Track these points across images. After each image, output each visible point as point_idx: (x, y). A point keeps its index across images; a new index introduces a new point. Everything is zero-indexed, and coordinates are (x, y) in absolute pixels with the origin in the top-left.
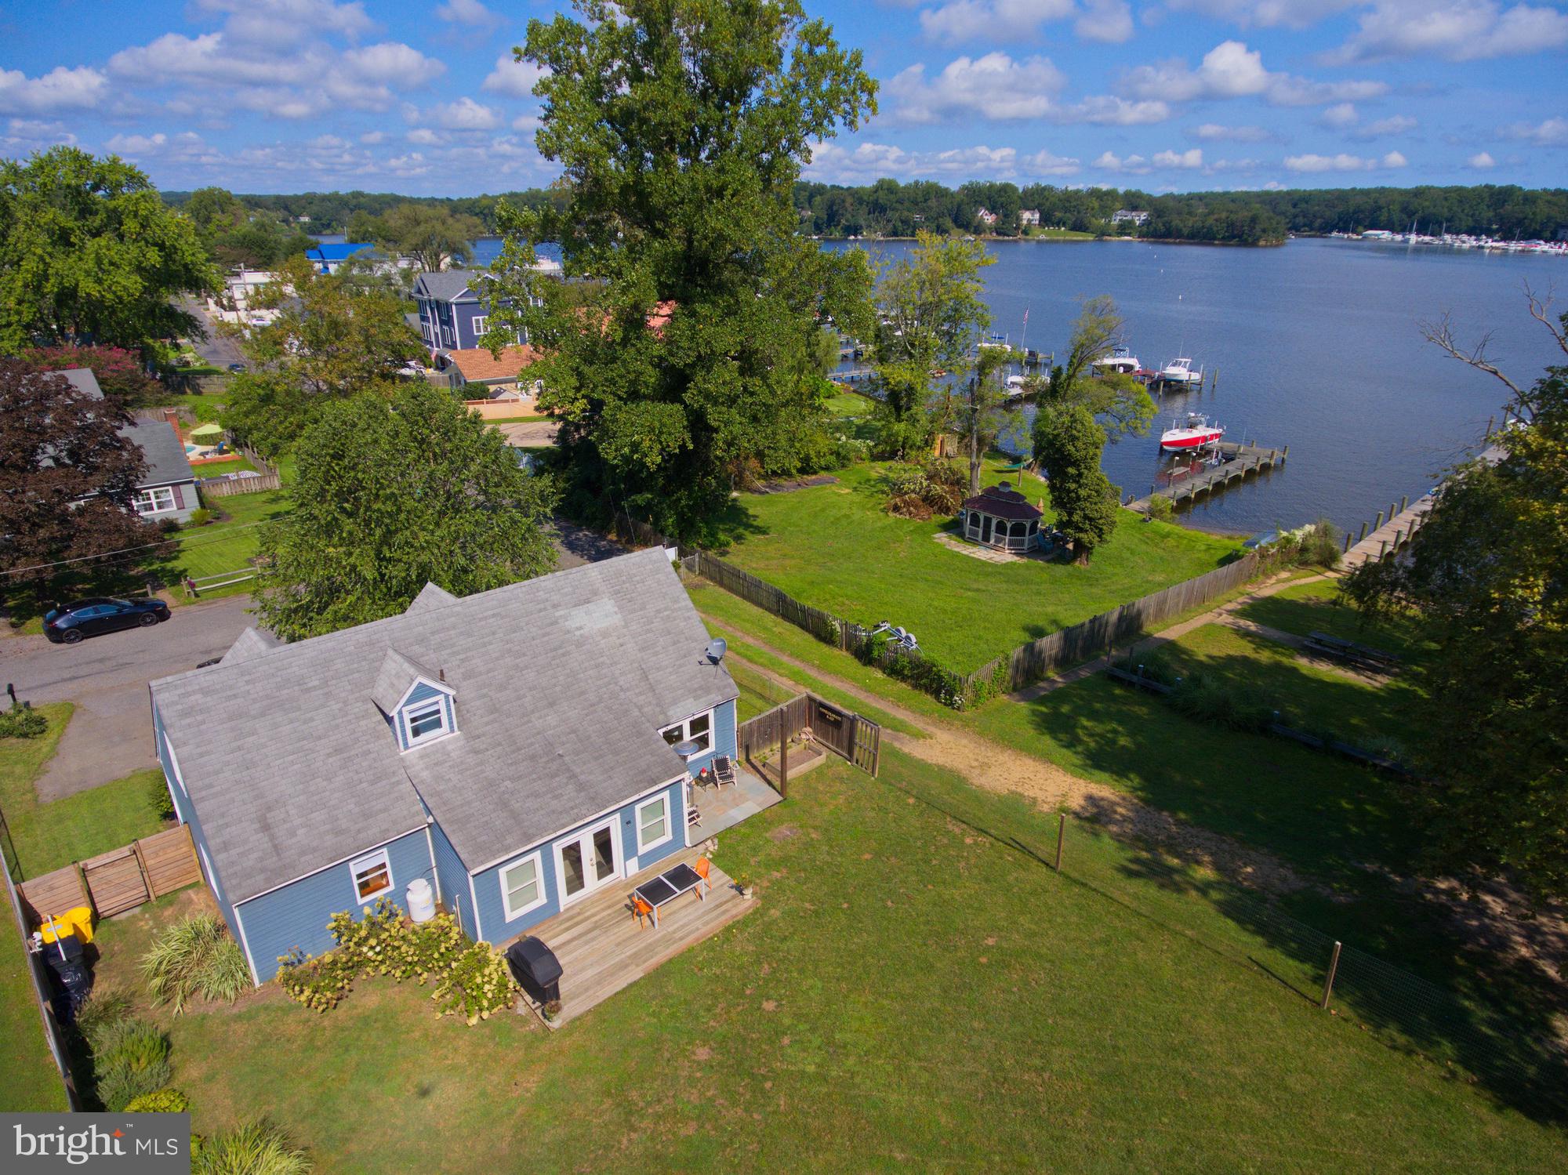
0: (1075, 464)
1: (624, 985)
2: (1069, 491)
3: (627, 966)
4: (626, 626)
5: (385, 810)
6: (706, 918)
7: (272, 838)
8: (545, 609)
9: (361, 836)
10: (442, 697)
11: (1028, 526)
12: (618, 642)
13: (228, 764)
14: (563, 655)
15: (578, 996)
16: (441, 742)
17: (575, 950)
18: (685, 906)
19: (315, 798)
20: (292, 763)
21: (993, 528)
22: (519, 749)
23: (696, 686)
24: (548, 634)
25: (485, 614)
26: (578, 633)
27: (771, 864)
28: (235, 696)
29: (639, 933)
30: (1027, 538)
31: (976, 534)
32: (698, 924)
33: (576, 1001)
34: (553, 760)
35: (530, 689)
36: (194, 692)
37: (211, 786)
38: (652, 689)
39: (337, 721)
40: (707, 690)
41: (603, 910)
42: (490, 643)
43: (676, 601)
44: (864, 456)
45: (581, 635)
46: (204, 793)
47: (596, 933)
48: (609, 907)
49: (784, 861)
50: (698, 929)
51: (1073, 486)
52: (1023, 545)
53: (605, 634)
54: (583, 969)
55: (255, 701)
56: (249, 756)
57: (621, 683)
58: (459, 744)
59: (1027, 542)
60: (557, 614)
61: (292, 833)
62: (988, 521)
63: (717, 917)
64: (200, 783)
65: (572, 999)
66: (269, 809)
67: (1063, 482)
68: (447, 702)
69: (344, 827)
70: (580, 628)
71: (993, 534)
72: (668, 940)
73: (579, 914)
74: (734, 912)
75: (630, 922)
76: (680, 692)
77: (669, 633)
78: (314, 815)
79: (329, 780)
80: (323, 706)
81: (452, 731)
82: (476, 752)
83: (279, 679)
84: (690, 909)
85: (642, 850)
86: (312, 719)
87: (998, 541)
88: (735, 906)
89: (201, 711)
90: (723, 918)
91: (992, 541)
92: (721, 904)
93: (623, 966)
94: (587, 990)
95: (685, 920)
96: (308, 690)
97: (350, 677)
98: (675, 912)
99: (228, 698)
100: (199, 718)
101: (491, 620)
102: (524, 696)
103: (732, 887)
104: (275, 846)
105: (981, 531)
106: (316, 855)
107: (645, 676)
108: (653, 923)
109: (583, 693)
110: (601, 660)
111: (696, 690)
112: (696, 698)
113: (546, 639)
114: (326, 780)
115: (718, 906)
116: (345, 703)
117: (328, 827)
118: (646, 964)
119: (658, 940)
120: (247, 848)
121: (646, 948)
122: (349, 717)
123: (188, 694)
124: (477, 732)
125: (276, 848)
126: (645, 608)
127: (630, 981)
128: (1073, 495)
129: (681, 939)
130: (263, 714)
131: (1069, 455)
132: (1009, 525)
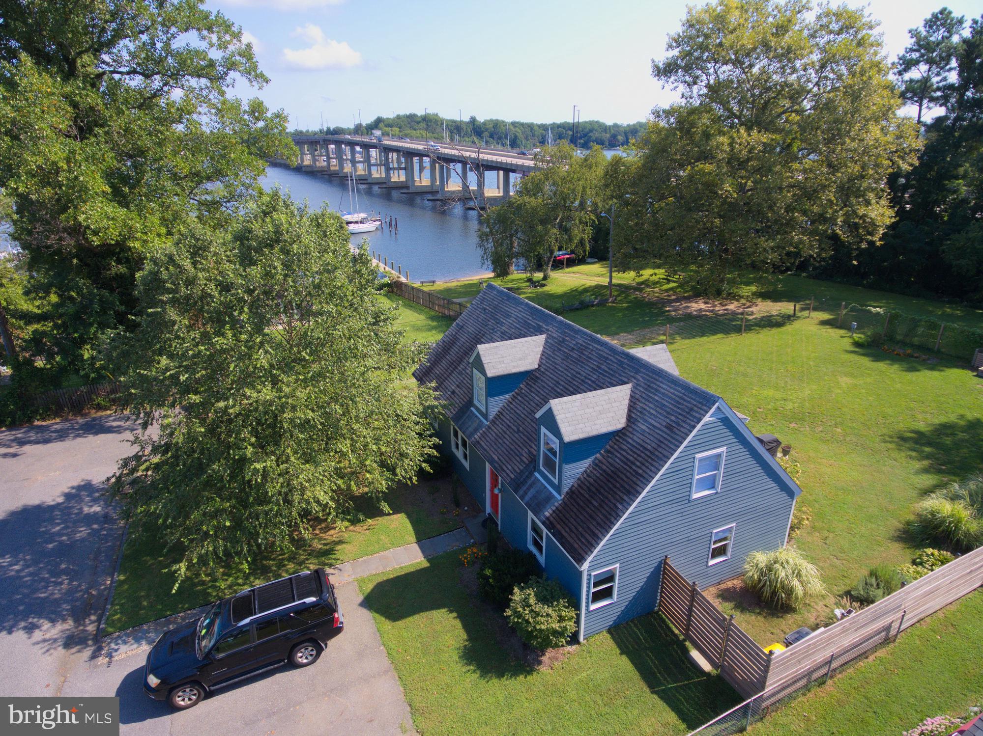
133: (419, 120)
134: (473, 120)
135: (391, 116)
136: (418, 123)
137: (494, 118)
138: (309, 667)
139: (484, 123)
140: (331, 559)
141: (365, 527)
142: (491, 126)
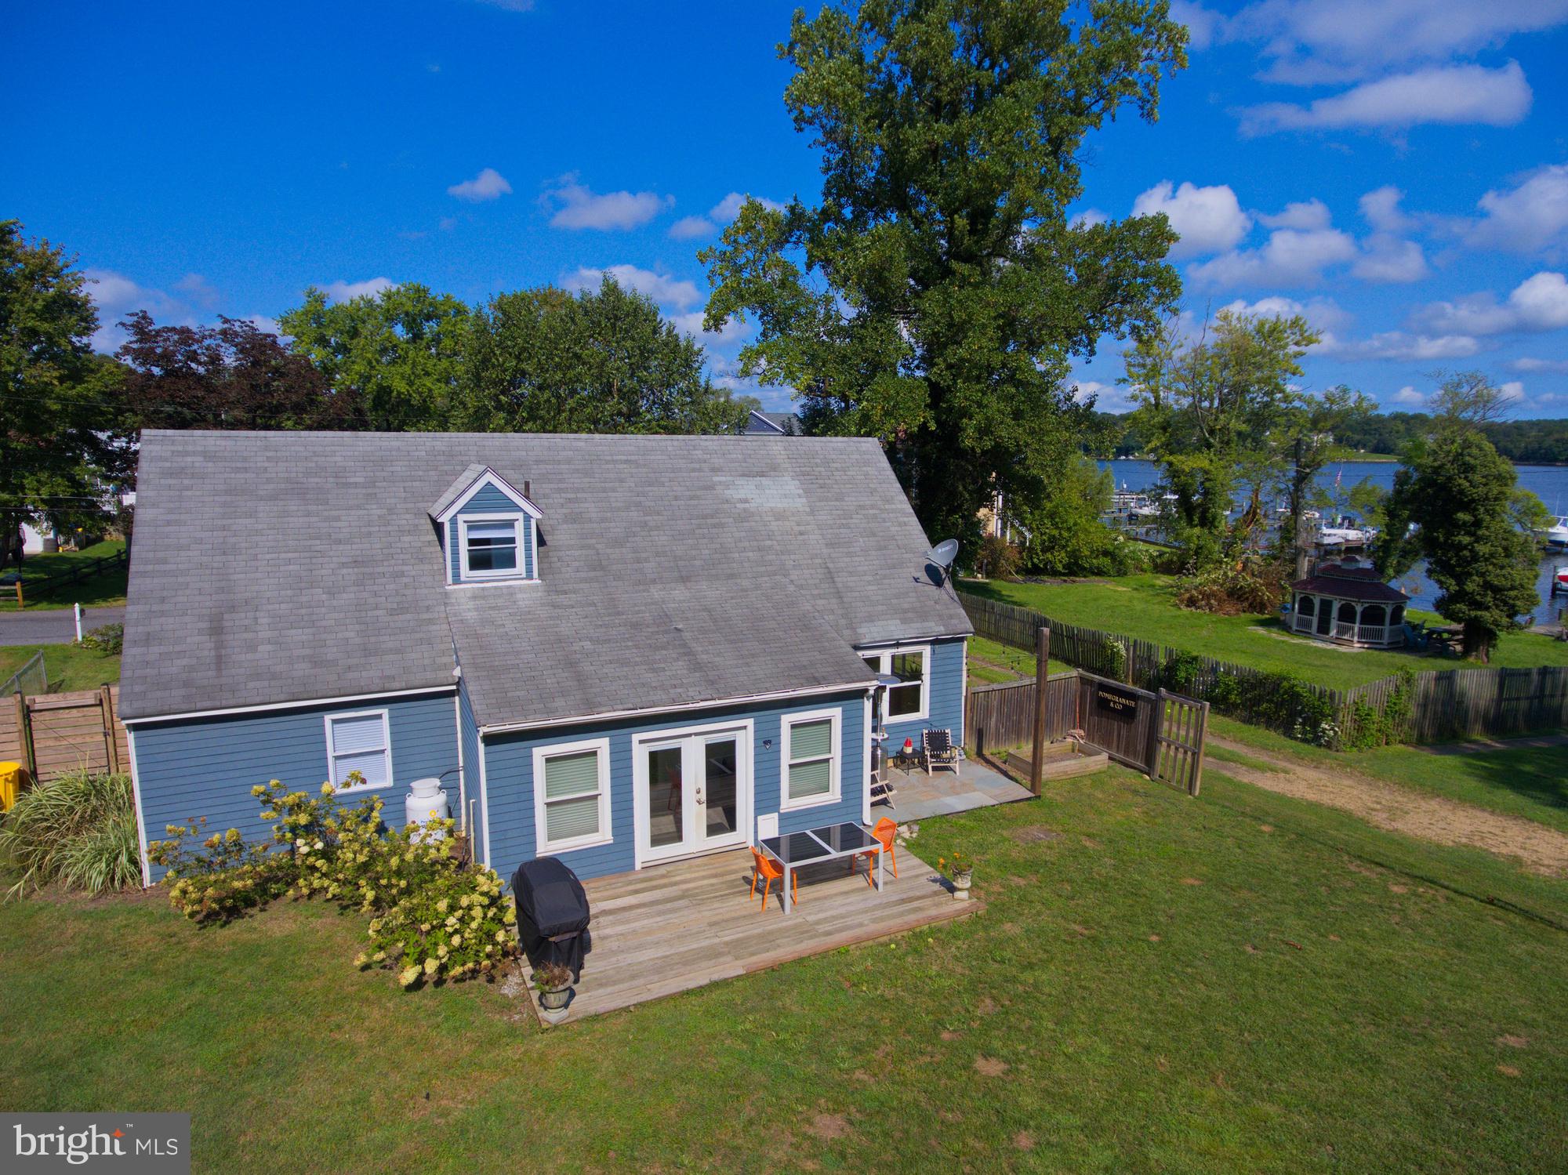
0: (1469, 506)
1: (704, 981)
2: (1461, 547)
3: (720, 954)
4: (812, 512)
5: (398, 651)
6: (879, 913)
7: (220, 645)
8: (700, 470)
9: (350, 675)
10: (520, 516)
11: (1389, 610)
12: (796, 528)
13: (200, 541)
14: (714, 526)
15: (614, 983)
16: (510, 587)
17: (636, 920)
18: (846, 893)
19: (303, 611)
20: (289, 562)
22: (618, 613)
23: (906, 606)
24: (697, 497)
25: (615, 458)
26: (740, 506)
27: (1006, 865)
28: (246, 470)
29: (752, 916)
30: (1387, 628)
31: (1309, 625)
32: (865, 918)
33: (609, 989)
34: (666, 632)
35: (657, 554)
36: (194, 453)
37: (165, 562)
38: (839, 595)
39: (372, 529)
40: (923, 615)
41: (704, 878)
42: (614, 490)
43: (888, 500)
44: (1145, 566)
45: (745, 510)
46: (150, 568)
47: (682, 903)
48: (715, 876)
49: (1032, 866)
50: (861, 925)
51: (1466, 540)
52: (1381, 637)
53: (780, 516)
54: (640, 947)
55: (269, 481)
56: (233, 540)
57: (793, 577)
58: (534, 595)
59: (1386, 635)
60: (716, 479)
61: (252, 647)
62: (1326, 606)
63: (901, 914)
64: (151, 555)
65: (601, 985)
66: (233, 609)
67: (1449, 534)
68: (527, 528)
69: (330, 657)
70: (746, 501)
71: (1334, 623)
72: (803, 931)
73: (663, 876)
74: (933, 912)
75: (744, 899)
76: (880, 608)
77: (874, 535)
78: (293, 632)
79: (331, 593)
80: (359, 507)
81: (530, 576)
82: (555, 606)
83: (313, 465)
84: (853, 898)
85: (788, 804)
86: (338, 519)
87: (1342, 631)
88: (937, 905)
89: (193, 476)
90: (913, 917)
91: (1333, 633)
92: (910, 900)
93: (712, 954)
94: (633, 977)
95: (842, 910)
96: (347, 485)
97: (407, 484)
98: (825, 898)
99: (237, 470)
100: (186, 482)
101: (622, 466)
102: (647, 560)
103: (935, 881)
104: (219, 657)
105: (1315, 620)
106: (273, 683)
107: (830, 576)
108: (782, 906)
109: (731, 576)
110: (768, 543)
111: (905, 611)
112: (904, 621)
113: (693, 502)
114: (329, 593)
115: (903, 901)
116: (391, 511)
117: (308, 652)
118: (754, 959)
119: (787, 929)
120: (178, 648)
121: (761, 936)
122: (390, 528)
123: (186, 454)
124: (566, 587)
125: (220, 662)
126: (842, 500)
127: (716, 977)
128: (1466, 553)
129: (828, 933)
130: (273, 497)
131: (1462, 492)
132: (1359, 609)
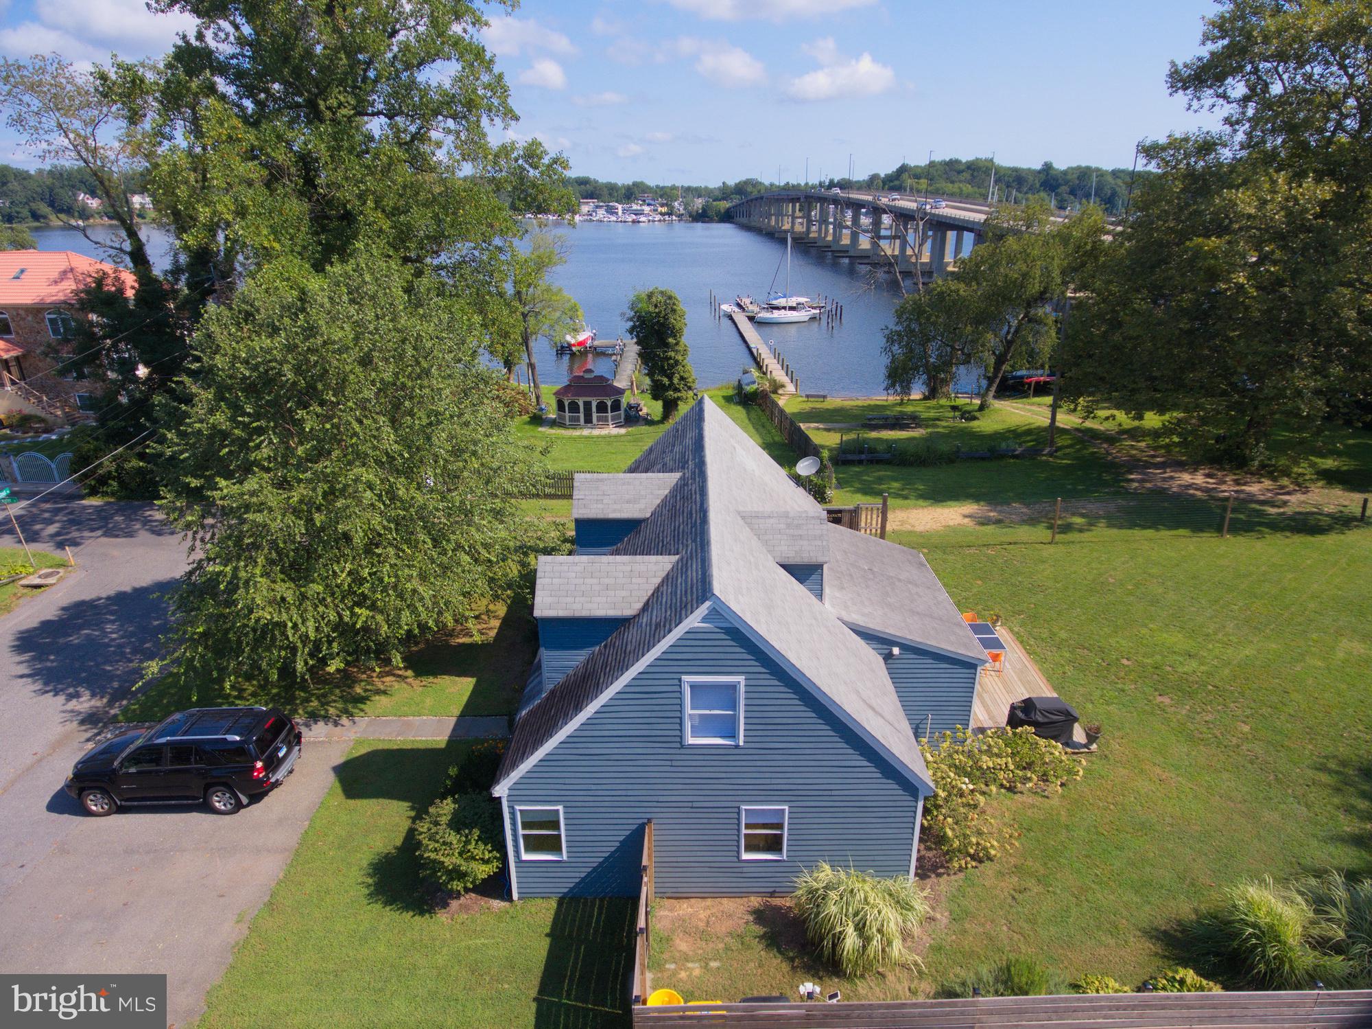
21: (594, 409)
32: (1011, 654)
51: (671, 354)
59: (624, 415)
62: (588, 405)
67: (661, 351)
74: (1008, 639)
87: (601, 419)
90: (1013, 645)
91: (595, 422)
105: (582, 415)
121: (1023, 683)
129: (1025, 667)
132: (609, 404)
133: (962, 167)
134: (1048, 167)
135: (923, 162)
136: (959, 172)
137: (1084, 165)
138: (227, 817)
139: (1065, 173)
140: (357, 708)
141: (424, 683)
142: (1075, 176)
